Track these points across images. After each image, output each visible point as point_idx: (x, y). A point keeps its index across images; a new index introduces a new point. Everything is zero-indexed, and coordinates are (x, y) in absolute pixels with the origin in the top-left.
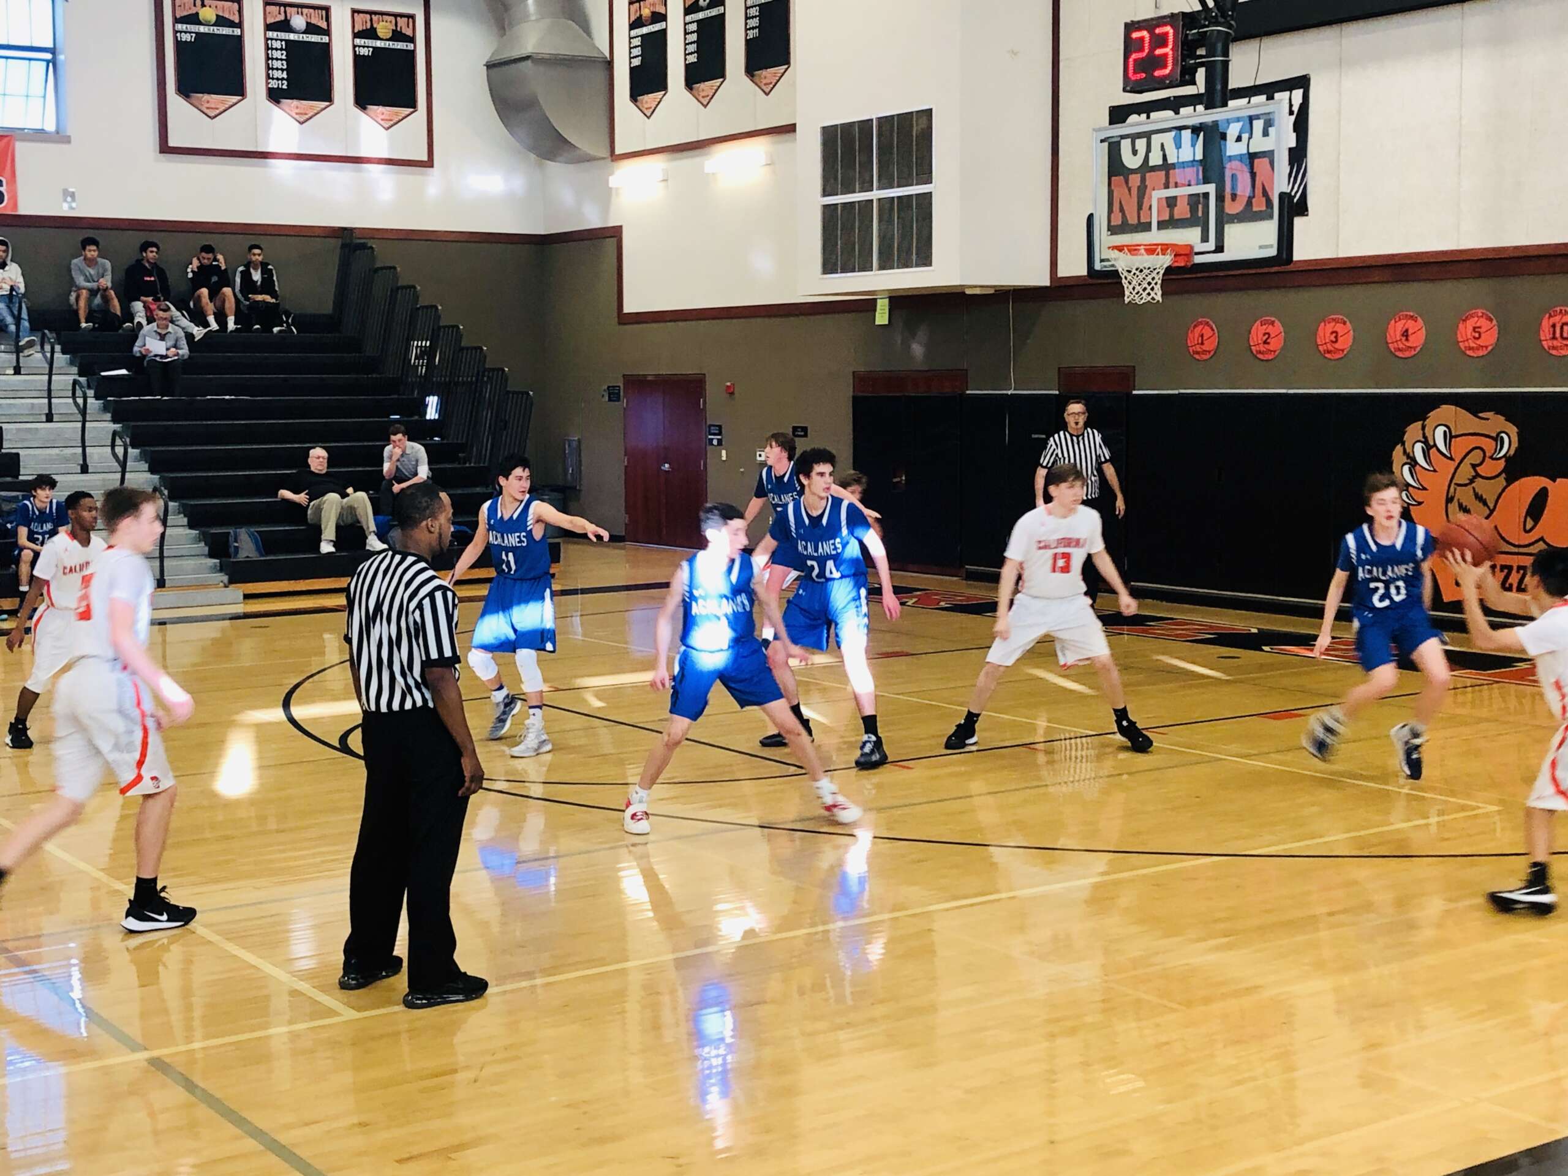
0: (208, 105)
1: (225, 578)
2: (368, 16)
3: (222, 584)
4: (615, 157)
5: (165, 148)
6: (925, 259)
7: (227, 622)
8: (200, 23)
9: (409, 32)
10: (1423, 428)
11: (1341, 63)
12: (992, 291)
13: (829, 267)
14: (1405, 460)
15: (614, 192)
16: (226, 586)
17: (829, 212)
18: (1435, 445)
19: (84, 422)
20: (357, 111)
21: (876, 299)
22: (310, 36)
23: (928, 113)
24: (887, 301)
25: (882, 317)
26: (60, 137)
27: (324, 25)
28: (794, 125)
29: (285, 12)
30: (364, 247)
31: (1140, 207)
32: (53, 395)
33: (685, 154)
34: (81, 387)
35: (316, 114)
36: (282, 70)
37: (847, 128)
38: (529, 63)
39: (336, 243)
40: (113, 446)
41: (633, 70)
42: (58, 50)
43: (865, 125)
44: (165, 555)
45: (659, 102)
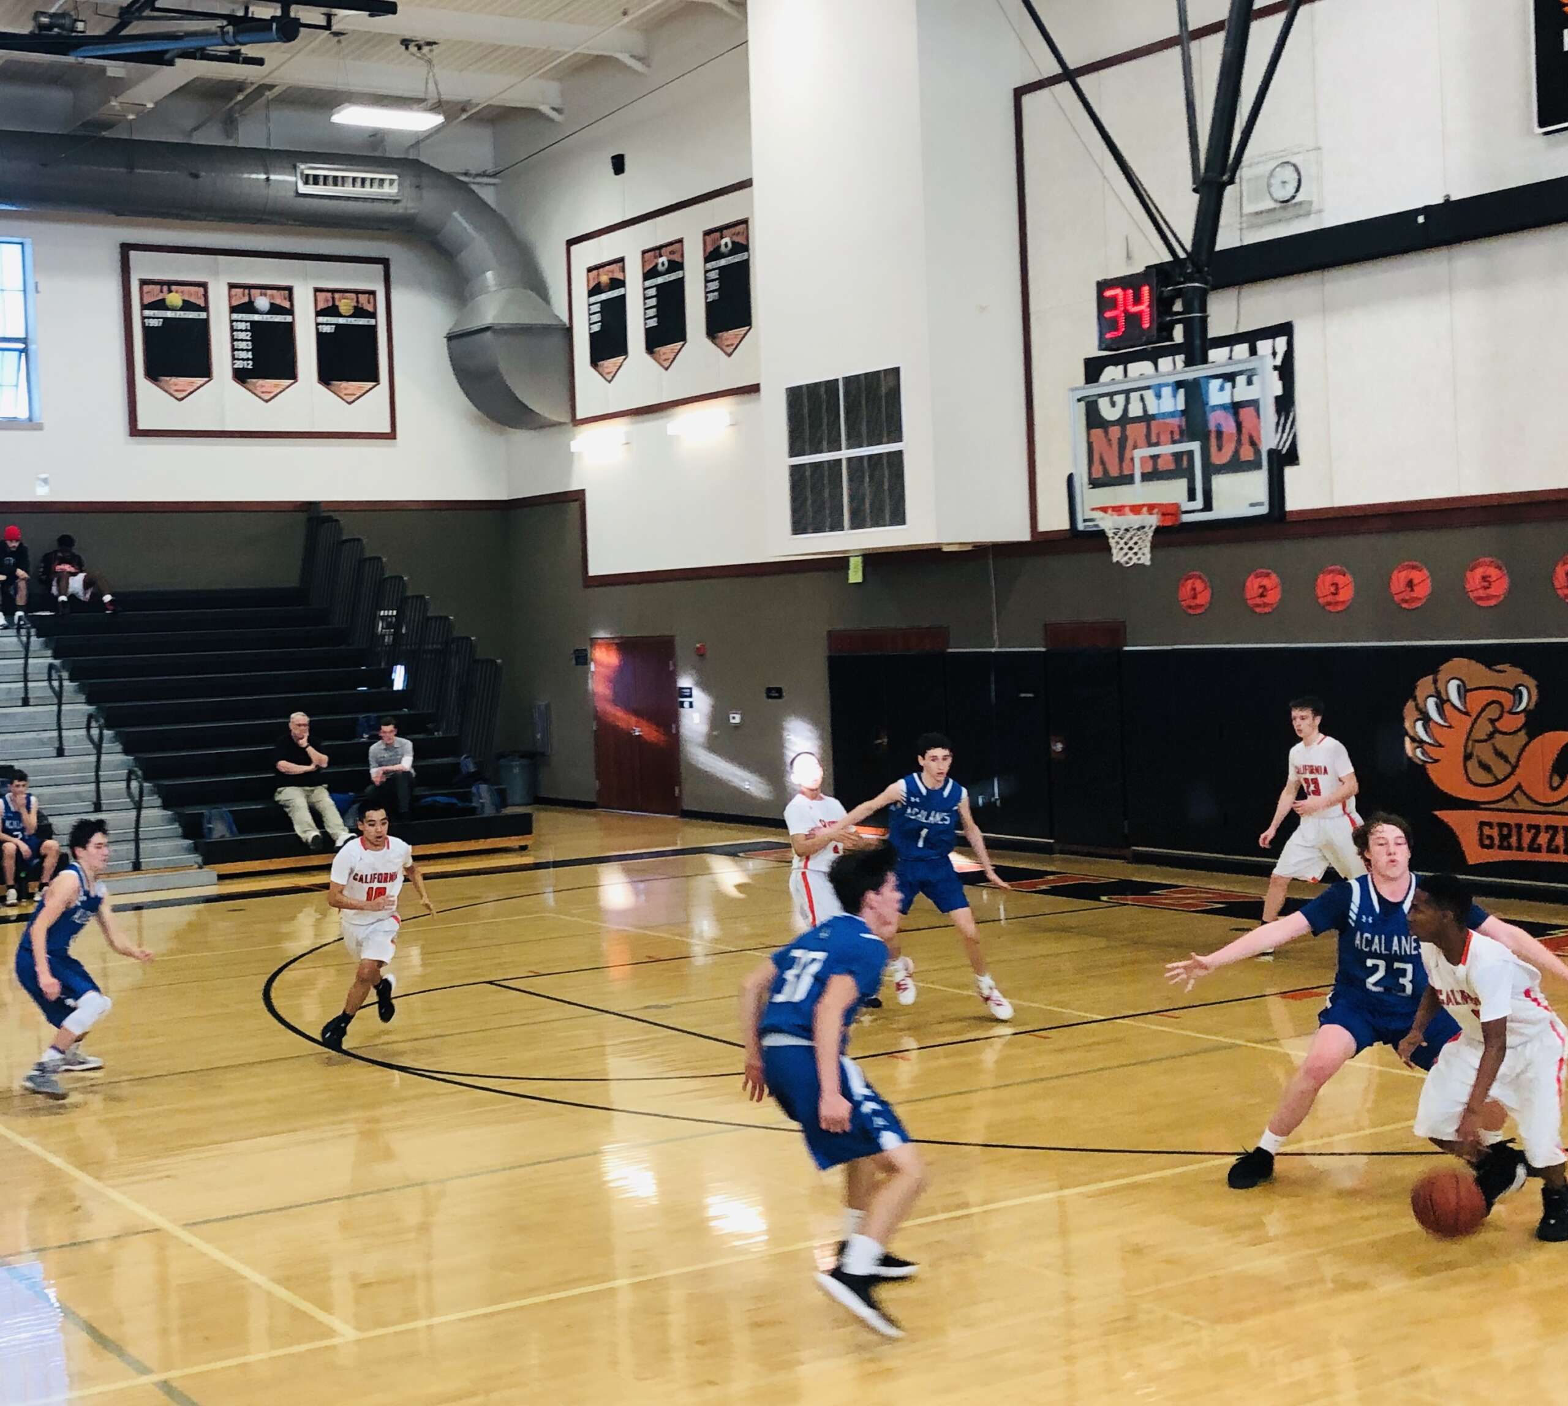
0: (176, 388)
1: (199, 859)
2: (329, 295)
3: (196, 866)
4: (577, 422)
5: (135, 431)
6: (898, 517)
7: (202, 906)
8: (167, 309)
9: (370, 308)
10: (1435, 681)
11: (1324, 309)
12: (969, 548)
13: (799, 526)
14: (1416, 715)
15: (576, 458)
16: (200, 867)
17: (796, 472)
18: (1449, 700)
19: (60, 704)
20: (322, 388)
21: (848, 557)
22: (274, 316)
23: (896, 371)
24: (860, 559)
25: (855, 575)
26: (31, 424)
27: (287, 305)
28: (758, 385)
29: (249, 295)
30: (329, 519)
31: (1121, 459)
32: (30, 677)
33: (646, 417)
34: (58, 671)
35: (281, 392)
36: (248, 350)
37: (813, 388)
38: (489, 334)
39: (302, 517)
40: (88, 728)
41: (592, 336)
42: (29, 342)
43: (832, 385)
44: (141, 836)
45: (620, 367)
